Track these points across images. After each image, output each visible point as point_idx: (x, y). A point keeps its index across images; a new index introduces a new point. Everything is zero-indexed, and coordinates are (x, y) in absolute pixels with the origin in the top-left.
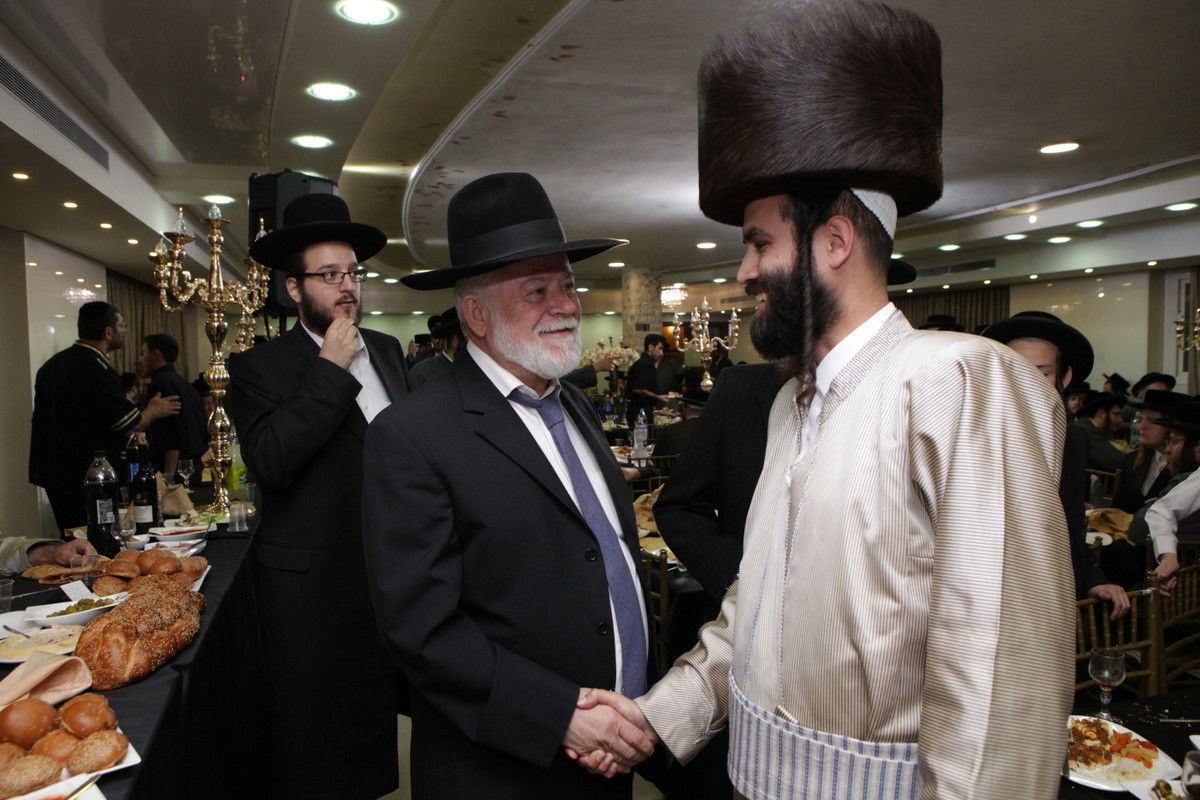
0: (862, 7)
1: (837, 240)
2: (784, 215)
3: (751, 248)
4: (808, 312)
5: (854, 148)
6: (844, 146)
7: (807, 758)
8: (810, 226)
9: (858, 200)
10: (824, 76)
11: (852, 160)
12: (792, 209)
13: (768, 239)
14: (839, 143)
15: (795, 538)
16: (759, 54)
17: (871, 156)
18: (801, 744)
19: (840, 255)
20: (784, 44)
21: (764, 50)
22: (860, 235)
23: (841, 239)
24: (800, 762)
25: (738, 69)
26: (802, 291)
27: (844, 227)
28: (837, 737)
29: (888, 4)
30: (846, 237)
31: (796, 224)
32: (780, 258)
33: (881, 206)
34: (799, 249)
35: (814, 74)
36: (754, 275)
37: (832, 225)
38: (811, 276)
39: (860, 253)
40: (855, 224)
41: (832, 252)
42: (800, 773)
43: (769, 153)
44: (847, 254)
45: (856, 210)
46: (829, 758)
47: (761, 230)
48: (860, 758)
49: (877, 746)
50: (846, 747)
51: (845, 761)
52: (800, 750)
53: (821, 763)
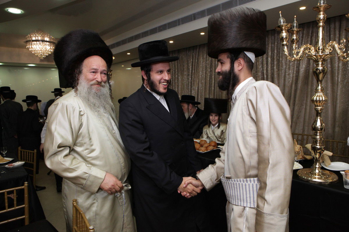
0: (247, 9)
1: (240, 64)
2: (228, 57)
3: (220, 64)
4: (231, 80)
5: (244, 42)
6: (242, 42)
8: (234, 60)
9: (245, 54)
10: (237, 25)
11: (244, 45)
12: (230, 56)
13: (223, 62)
14: (241, 41)
16: (223, 19)
17: (248, 44)
19: (240, 67)
20: (229, 17)
21: (224, 18)
22: (245, 63)
23: (241, 63)
25: (218, 23)
26: (230, 75)
27: (242, 61)
29: (253, 8)
30: (242, 63)
31: (230, 59)
32: (226, 67)
33: (251, 56)
34: (231, 66)
35: (235, 25)
36: (220, 71)
37: (239, 60)
38: (233, 72)
39: (245, 67)
40: (244, 60)
41: (239, 66)
43: (224, 43)
44: (242, 67)
45: (245, 56)
47: (222, 60)
48: (244, 184)
49: (246, 180)
50: (240, 181)
51: (241, 185)
52: (232, 186)
53: (237, 187)
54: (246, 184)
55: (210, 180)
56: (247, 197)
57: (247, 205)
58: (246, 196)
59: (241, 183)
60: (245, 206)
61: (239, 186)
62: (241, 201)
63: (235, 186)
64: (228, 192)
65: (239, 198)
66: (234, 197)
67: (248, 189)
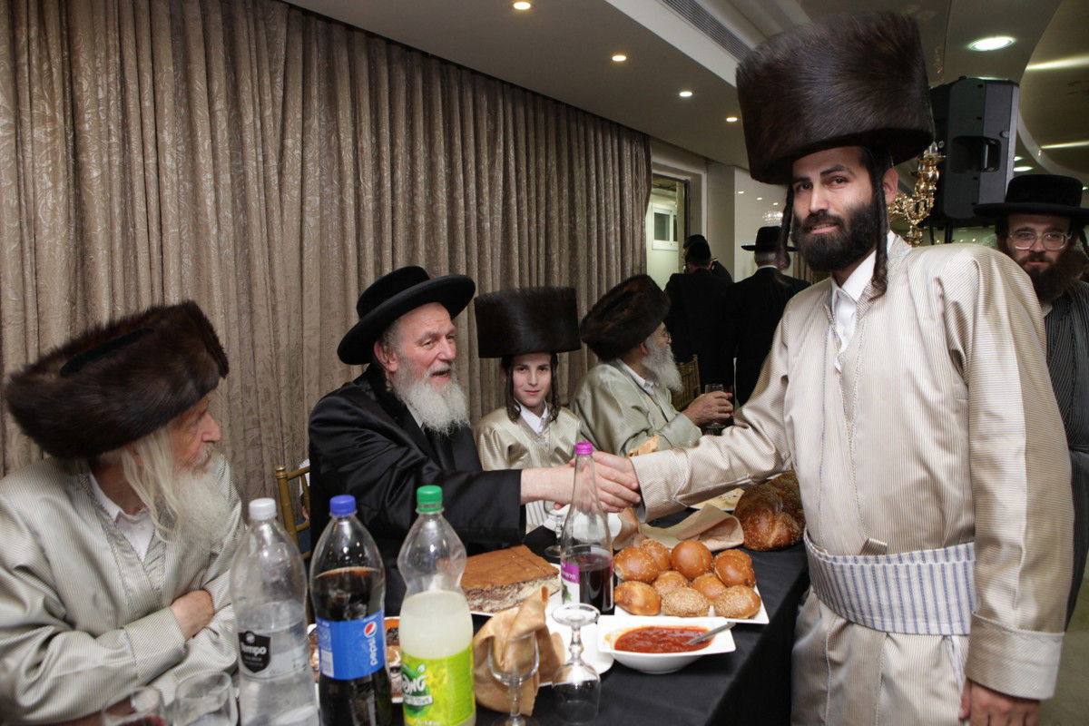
7: (898, 579)
18: (890, 570)
24: (892, 584)
28: (916, 553)
42: (894, 593)
46: (914, 573)
48: (937, 566)
49: (946, 551)
50: (923, 558)
51: (925, 571)
52: (891, 575)
53: (909, 579)
54: (943, 565)
55: (663, 485)
56: (948, 606)
57: (951, 628)
58: (947, 601)
59: (927, 564)
60: (946, 631)
61: (920, 574)
62: (927, 619)
63: (903, 576)
64: (863, 598)
65: (919, 609)
66: (897, 611)
67: (950, 580)
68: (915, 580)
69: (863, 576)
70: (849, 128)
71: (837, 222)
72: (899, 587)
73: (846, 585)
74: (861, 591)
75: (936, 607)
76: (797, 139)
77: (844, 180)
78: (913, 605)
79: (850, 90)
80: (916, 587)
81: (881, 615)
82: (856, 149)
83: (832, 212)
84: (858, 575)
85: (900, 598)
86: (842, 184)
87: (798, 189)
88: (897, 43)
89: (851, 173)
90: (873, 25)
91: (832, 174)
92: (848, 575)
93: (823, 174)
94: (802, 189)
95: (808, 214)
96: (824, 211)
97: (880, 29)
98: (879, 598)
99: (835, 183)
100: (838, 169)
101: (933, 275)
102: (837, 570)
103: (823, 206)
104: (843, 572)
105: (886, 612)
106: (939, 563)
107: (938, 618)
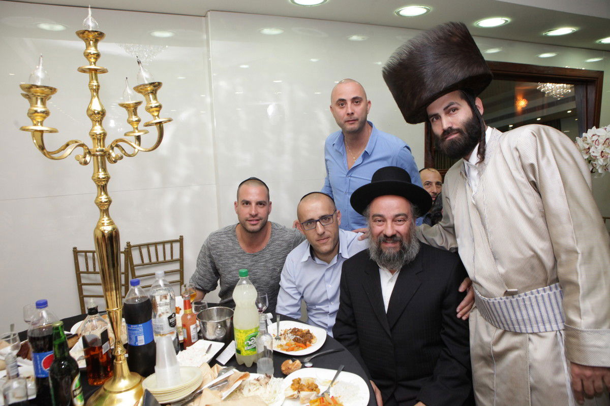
7: (525, 305)
15: (487, 221)
18: (521, 301)
24: (523, 308)
28: (534, 291)
42: (524, 312)
46: (534, 300)
48: (545, 295)
49: (550, 287)
50: (538, 292)
51: (540, 299)
52: (521, 303)
53: (531, 304)
54: (549, 294)
57: (558, 327)
59: (540, 295)
60: (555, 328)
61: (537, 300)
62: (544, 323)
63: (528, 303)
64: (507, 317)
65: (539, 319)
66: (527, 322)
67: (554, 301)
68: (534, 304)
69: (506, 306)
70: (451, 81)
71: (459, 131)
72: (526, 309)
73: (497, 312)
74: (506, 314)
75: (548, 317)
76: (426, 95)
77: (455, 109)
78: (535, 317)
79: (446, 63)
80: (536, 307)
81: (519, 324)
82: (457, 92)
83: (455, 127)
84: (503, 305)
85: (528, 315)
86: (456, 111)
87: (433, 120)
88: (460, 36)
89: (458, 104)
90: (446, 30)
91: (449, 108)
92: (497, 306)
93: (444, 109)
94: (435, 119)
95: (442, 132)
96: (450, 128)
97: (449, 31)
98: (516, 316)
99: (451, 112)
100: (452, 104)
101: (513, 146)
102: (491, 304)
103: (450, 125)
104: (494, 305)
105: (521, 323)
106: (547, 293)
107: (550, 322)
